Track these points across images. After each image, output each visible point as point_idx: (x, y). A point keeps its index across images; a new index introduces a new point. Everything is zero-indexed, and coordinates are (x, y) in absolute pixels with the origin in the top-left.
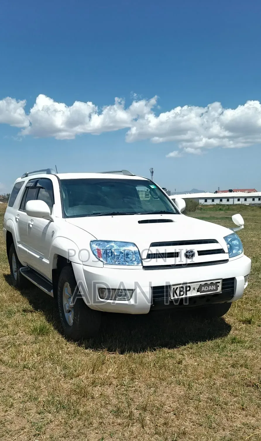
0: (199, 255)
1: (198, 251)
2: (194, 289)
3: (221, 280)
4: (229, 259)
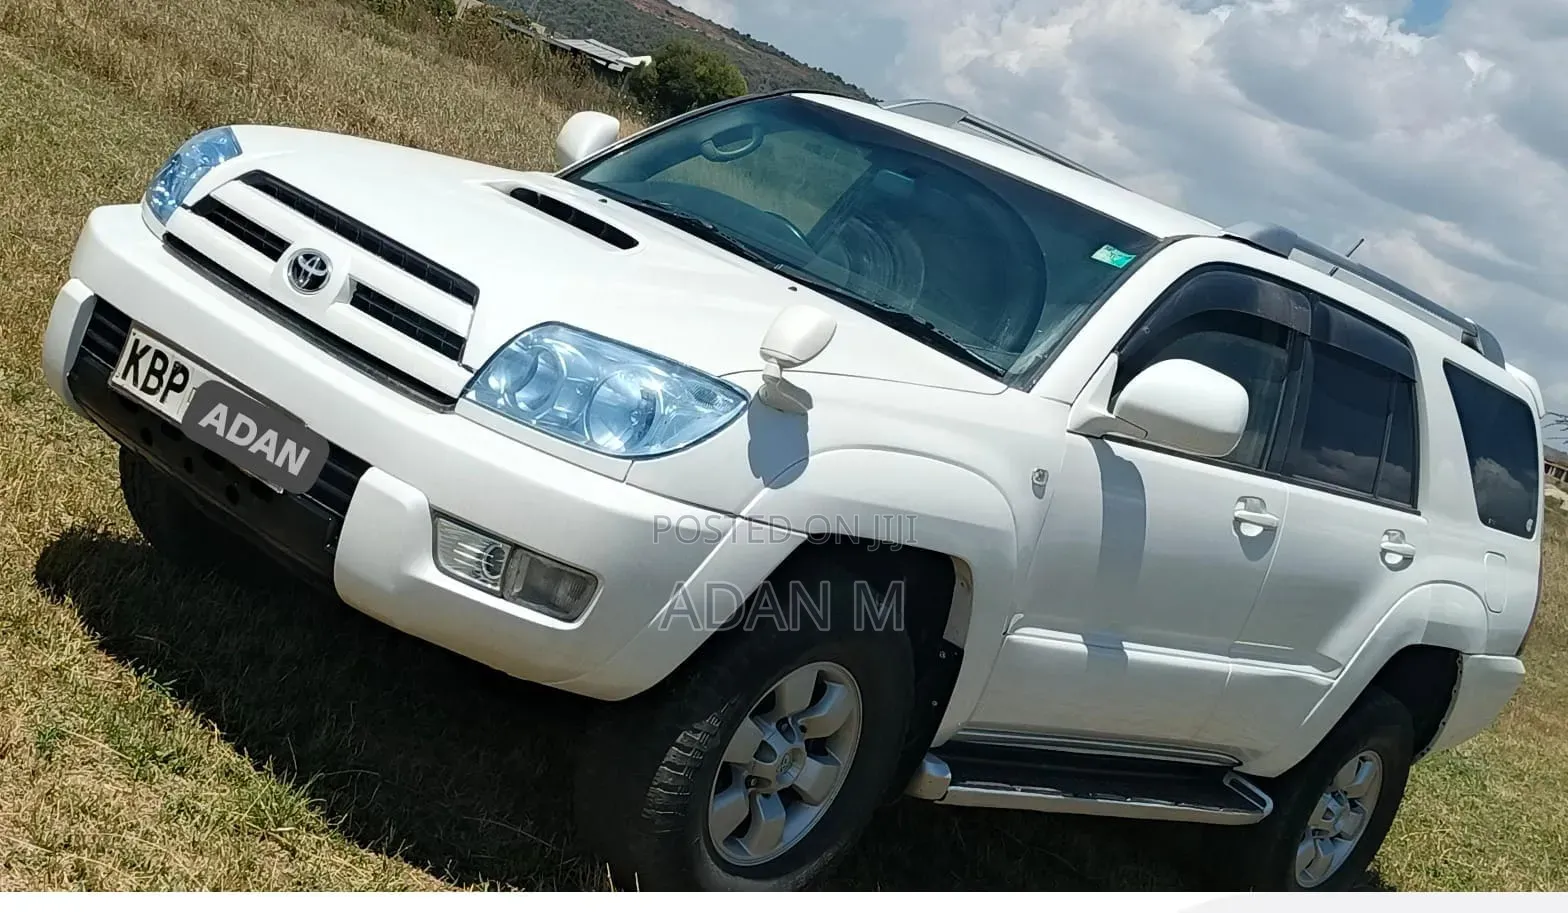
4: (456, 397)
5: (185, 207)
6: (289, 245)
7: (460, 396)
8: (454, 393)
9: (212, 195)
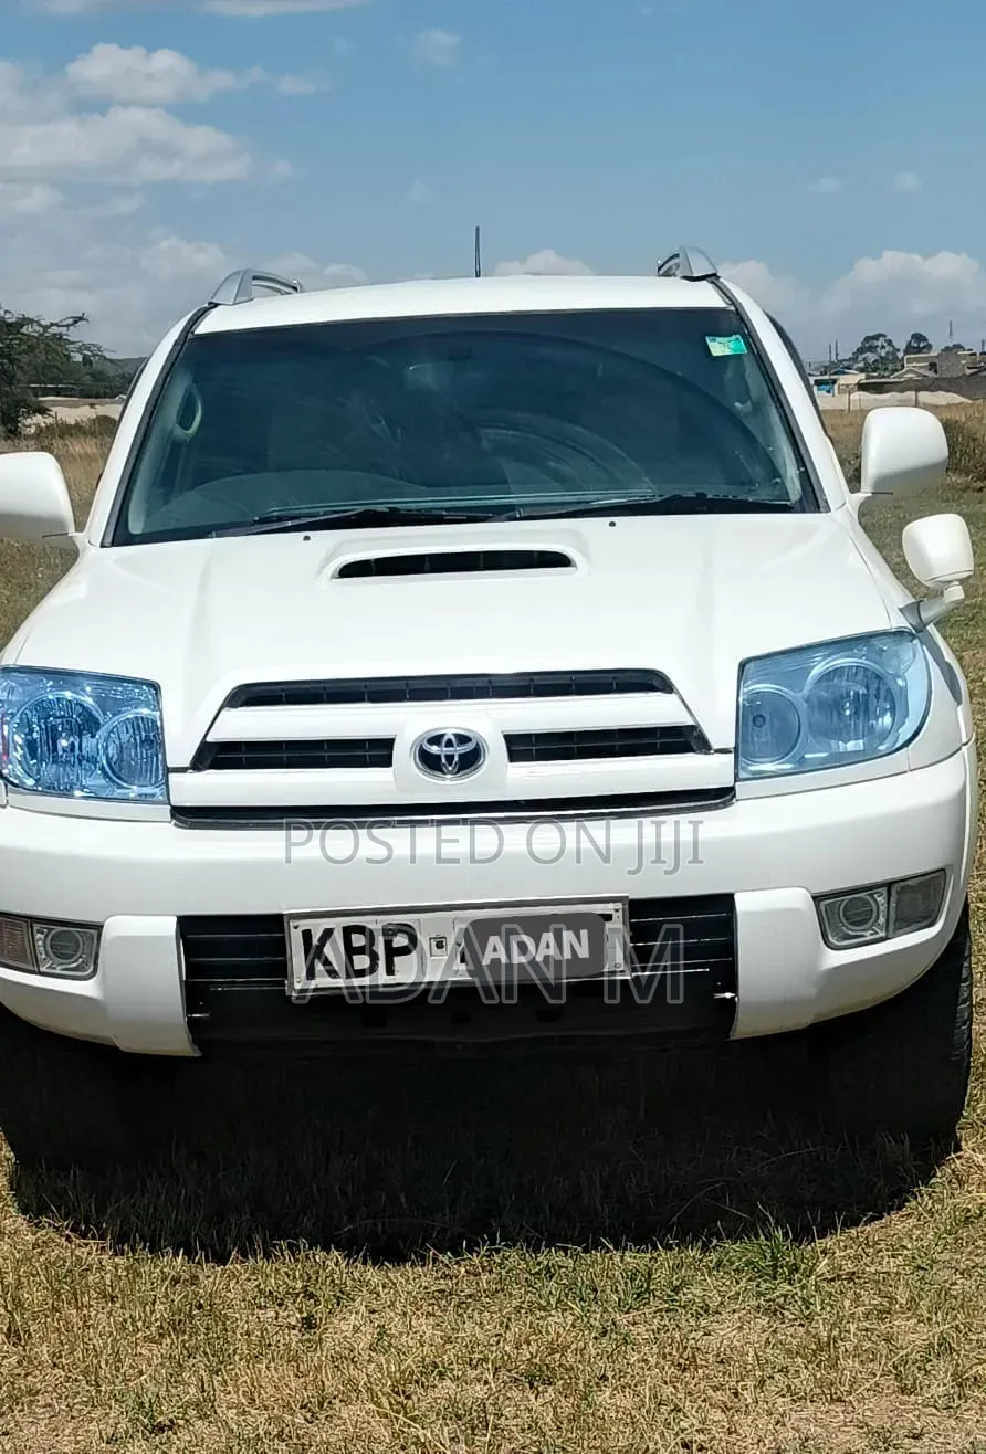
0: (512, 759)
1: (510, 739)
2: (440, 945)
3: (619, 906)
4: (731, 785)
5: (183, 770)
6: (391, 741)
7: (735, 781)
8: (728, 781)
9: (208, 739)
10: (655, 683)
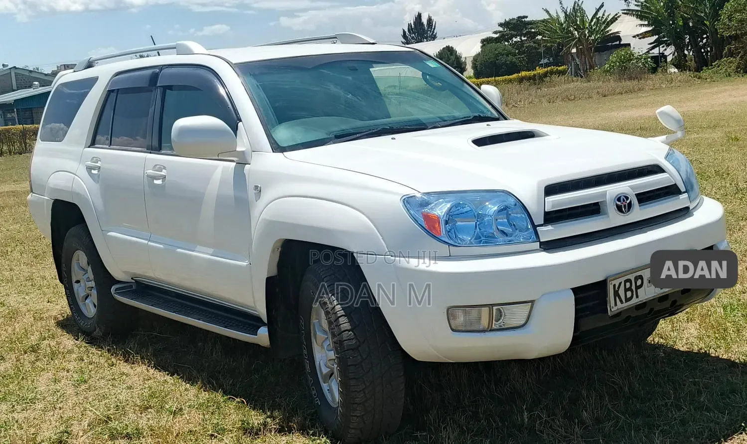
1: (636, 196)
2: (649, 282)
9: (546, 211)
10: (655, 169)
